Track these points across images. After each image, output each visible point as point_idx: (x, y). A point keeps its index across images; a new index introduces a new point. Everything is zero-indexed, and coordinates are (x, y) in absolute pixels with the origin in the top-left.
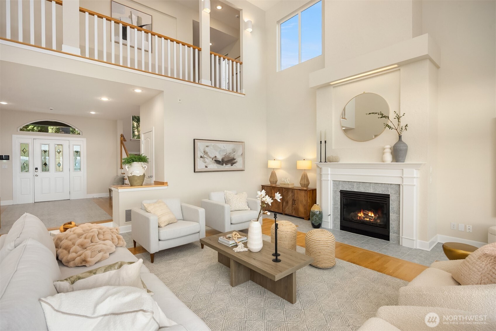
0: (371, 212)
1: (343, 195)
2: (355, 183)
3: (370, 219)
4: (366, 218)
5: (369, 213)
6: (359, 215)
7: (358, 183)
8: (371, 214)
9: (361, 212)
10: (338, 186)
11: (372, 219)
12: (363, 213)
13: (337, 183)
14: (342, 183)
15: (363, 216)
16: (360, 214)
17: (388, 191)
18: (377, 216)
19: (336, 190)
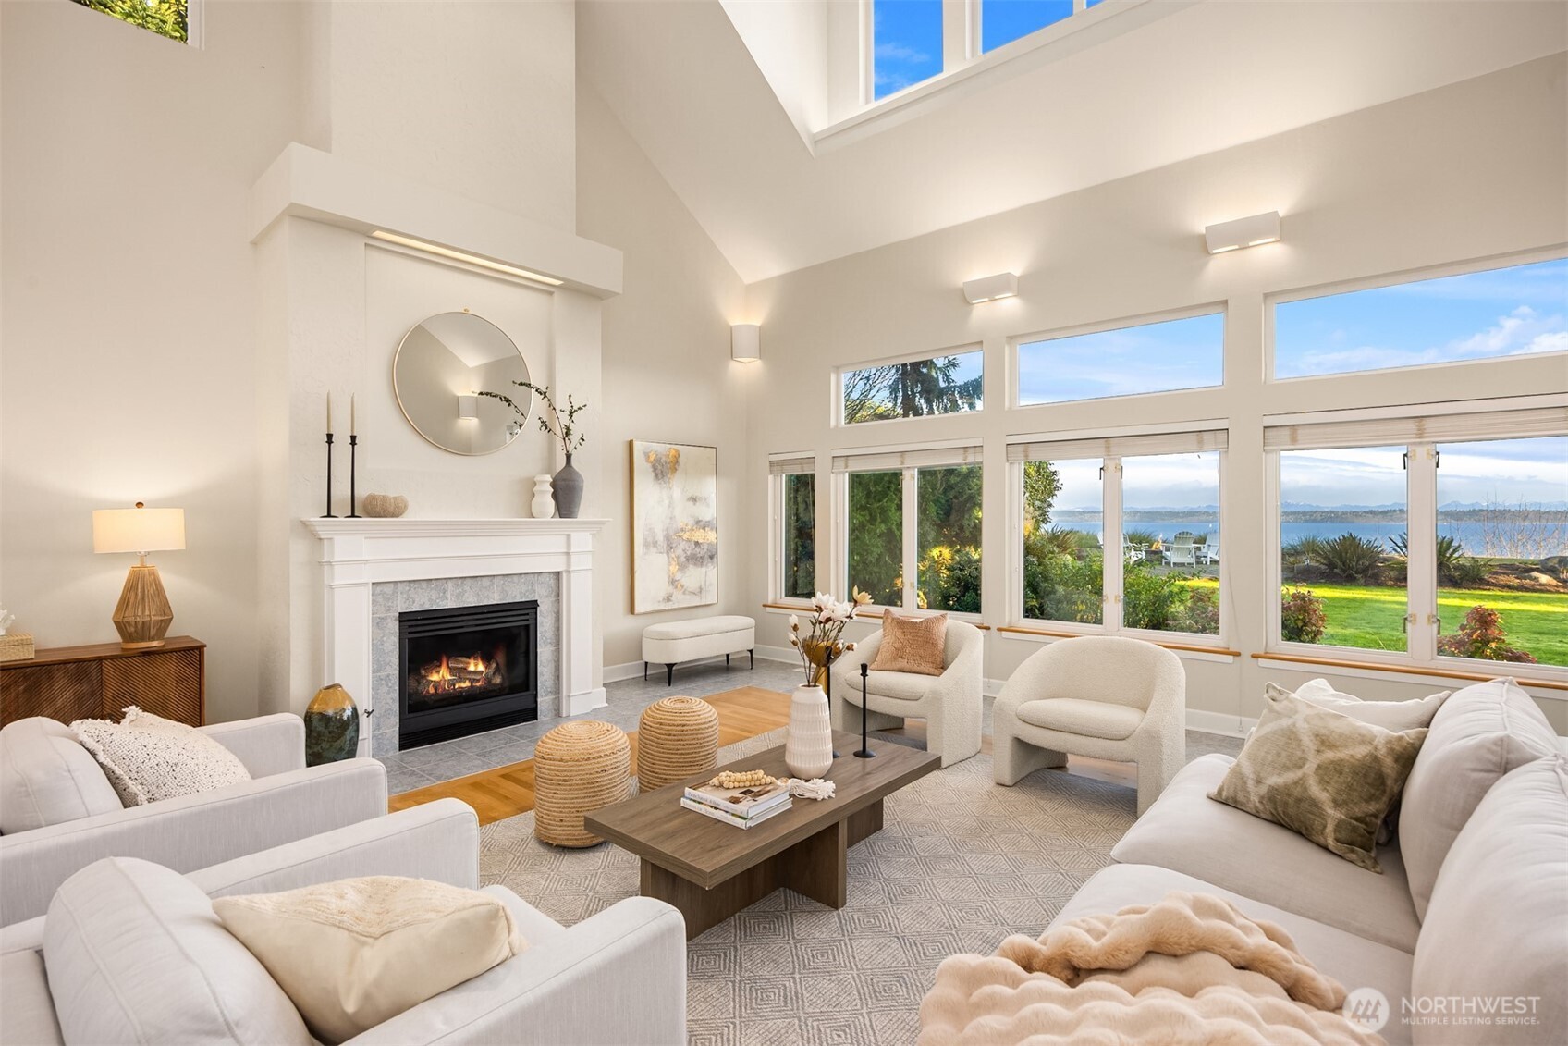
0: (475, 659)
1: (410, 627)
2: (450, 583)
3: (472, 681)
4: (461, 680)
5: (469, 663)
6: (435, 677)
7: (460, 582)
8: (476, 665)
9: (440, 666)
10: (389, 599)
11: (478, 681)
12: (448, 667)
13: (388, 589)
14: (407, 588)
15: (448, 677)
16: (438, 672)
17: (534, 591)
18: (494, 665)
19: (383, 616)
